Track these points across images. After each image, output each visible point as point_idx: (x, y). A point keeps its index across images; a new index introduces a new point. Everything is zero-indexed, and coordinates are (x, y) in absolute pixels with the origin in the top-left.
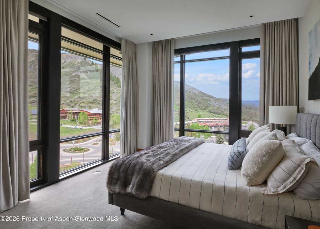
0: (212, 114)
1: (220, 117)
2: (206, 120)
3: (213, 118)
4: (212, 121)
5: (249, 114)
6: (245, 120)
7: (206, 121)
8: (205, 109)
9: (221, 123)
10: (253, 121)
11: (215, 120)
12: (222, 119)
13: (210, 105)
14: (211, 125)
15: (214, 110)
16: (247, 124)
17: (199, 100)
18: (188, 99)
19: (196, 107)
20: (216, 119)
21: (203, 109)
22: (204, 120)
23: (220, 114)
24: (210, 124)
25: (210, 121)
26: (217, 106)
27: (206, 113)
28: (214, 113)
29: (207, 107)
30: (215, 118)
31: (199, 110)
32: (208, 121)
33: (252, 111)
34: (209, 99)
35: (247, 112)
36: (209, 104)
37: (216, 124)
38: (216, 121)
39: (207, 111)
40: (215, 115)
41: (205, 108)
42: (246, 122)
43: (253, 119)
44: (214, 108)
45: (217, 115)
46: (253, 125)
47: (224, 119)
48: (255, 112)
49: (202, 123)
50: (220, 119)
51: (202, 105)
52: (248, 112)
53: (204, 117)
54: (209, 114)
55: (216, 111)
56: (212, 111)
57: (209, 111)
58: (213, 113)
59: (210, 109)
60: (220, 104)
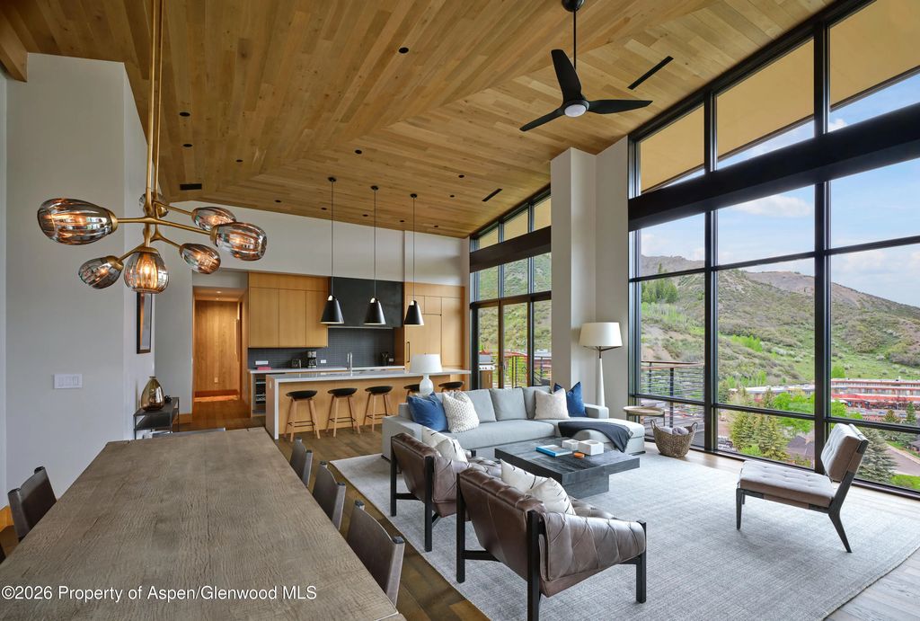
0: (897, 366)
2: (859, 386)
4: (884, 390)
7: (860, 389)
8: (872, 351)
14: (875, 401)
15: (910, 355)
17: (851, 323)
18: (810, 321)
19: (837, 345)
21: (865, 352)
22: (855, 386)
24: (873, 398)
25: (876, 389)
27: (874, 363)
29: (880, 344)
31: (844, 355)
32: (871, 389)
34: (891, 318)
36: (891, 334)
38: (906, 390)
39: (878, 357)
41: (872, 348)
49: (841, 393)
51: (859, 340)
53: (859, 376)
54: (883, 368)
57: (888, 358)
58: (902, 363)
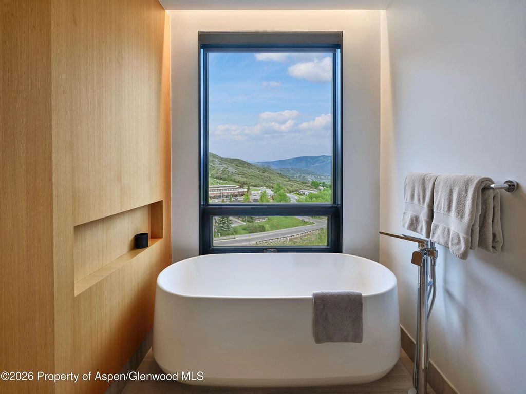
1: (226, 183)
3: (217, 186)
5: (263, 179)
6: (258, 187)
9: (227, 192)
10: (267, 187)
11: (219, 187)
12: (229, 187)
13: (214, 167)
16: (260, 192)
20: (221, 187)
23: (226, 180)
26: (222, 169)
28: (218, 179)
30: (219, 186)
33: (266, 174)
35: (259, 176)
37: (220, 194)
40: (219, 181)
42: (258, 188)
43: (266, 185)
44: (219, 171)
45: (222, 181)
46: (265, 192)
47: (231, 187)
48: (270, 176)
50: (226, 187)
52: (261, 176)
55: (221, 176)
56: (216, 175)
59: (212, 173)
60: (226, 167)
